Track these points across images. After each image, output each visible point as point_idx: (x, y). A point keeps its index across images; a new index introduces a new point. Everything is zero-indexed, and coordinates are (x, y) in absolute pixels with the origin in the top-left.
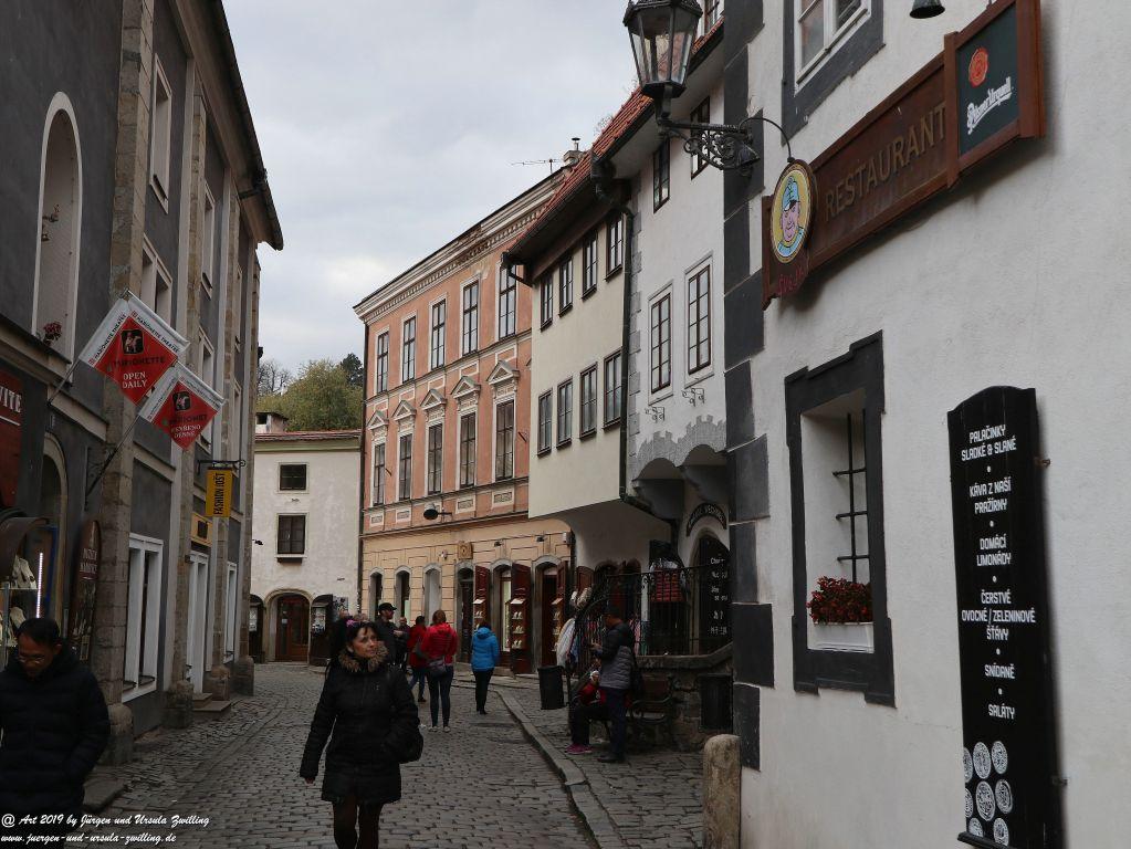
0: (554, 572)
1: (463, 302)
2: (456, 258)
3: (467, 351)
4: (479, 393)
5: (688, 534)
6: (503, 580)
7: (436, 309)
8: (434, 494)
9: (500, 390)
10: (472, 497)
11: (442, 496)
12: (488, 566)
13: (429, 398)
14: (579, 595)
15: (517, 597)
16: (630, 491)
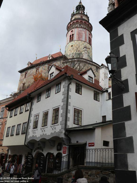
0: (4, 155)
5: (34, 152)
14: (9, 159)
16: (26, 144)
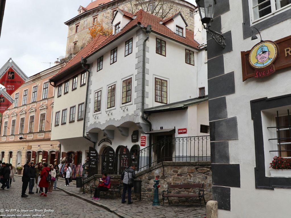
0: (54, 153)
1: (33, 90)
2: (32, 80)
3: (33, 101)
4: (36, 111)
5: (99, 145)
6: (39, 154)
7: (25, 91)
8: (21, 134)
9: (42, 111)
10: (32, 135)
11: (23, 134)
12: (36, 151)
13: (22, 111)
14: (62, 159)
15: (44, 158)
16: (85, 135)
